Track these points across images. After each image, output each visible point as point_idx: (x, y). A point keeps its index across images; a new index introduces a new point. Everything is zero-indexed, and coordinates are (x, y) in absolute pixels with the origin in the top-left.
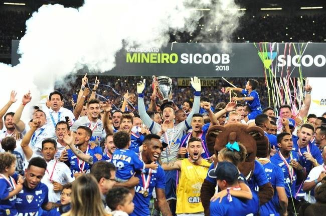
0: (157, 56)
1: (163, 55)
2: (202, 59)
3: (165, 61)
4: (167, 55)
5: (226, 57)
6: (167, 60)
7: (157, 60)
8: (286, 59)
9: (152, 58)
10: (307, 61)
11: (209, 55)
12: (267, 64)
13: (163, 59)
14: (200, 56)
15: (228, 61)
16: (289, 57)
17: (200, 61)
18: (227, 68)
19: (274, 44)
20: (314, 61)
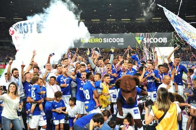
0: (93, 40)
1: (96, 39)
2: (112, 40)
3: (97, 41)
4: (98, 39)
5: (122, 39)
6: (98, 41)
7: (93, 41)
8: (147, 40)
9: (91, 40)
10: (155, 40)
11: (115, 39)
12: (139, 42)
13: (96, 41)
14: (111, 39)
15: (123, 41)
16: (148, 39)
17: (111, 41)
18: (123, 44)
19: (141, 33)
20: (158, 40)
